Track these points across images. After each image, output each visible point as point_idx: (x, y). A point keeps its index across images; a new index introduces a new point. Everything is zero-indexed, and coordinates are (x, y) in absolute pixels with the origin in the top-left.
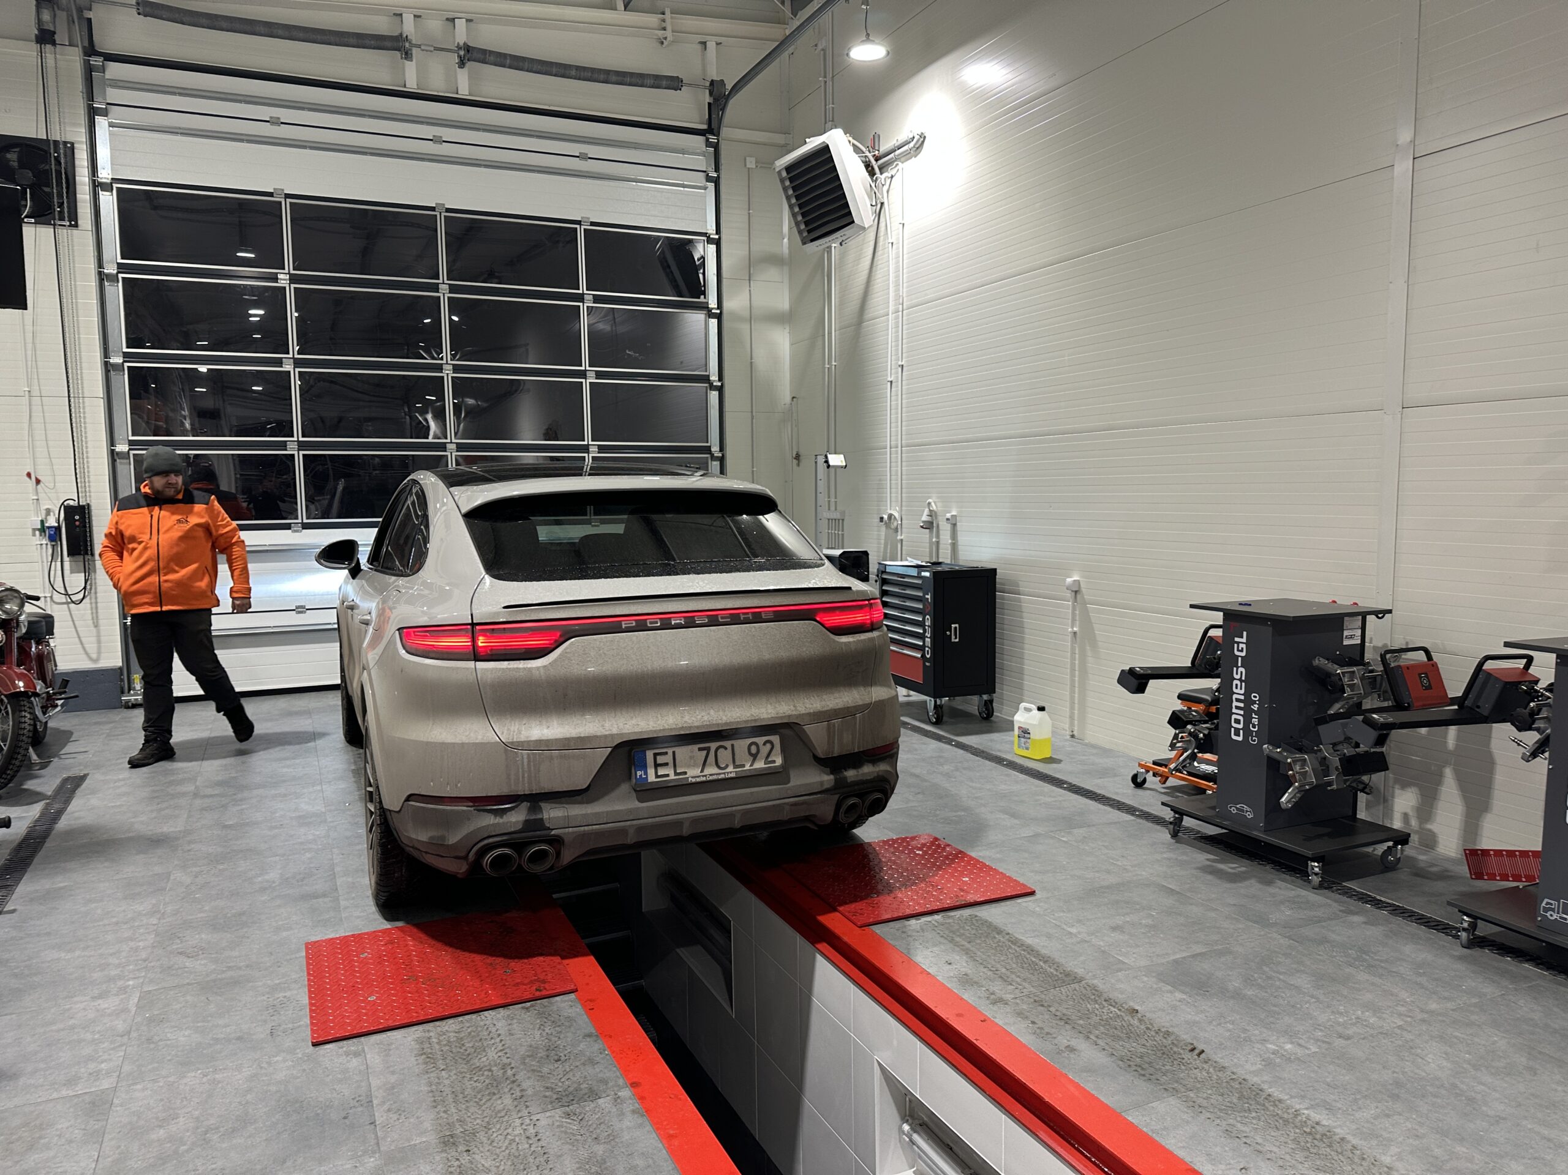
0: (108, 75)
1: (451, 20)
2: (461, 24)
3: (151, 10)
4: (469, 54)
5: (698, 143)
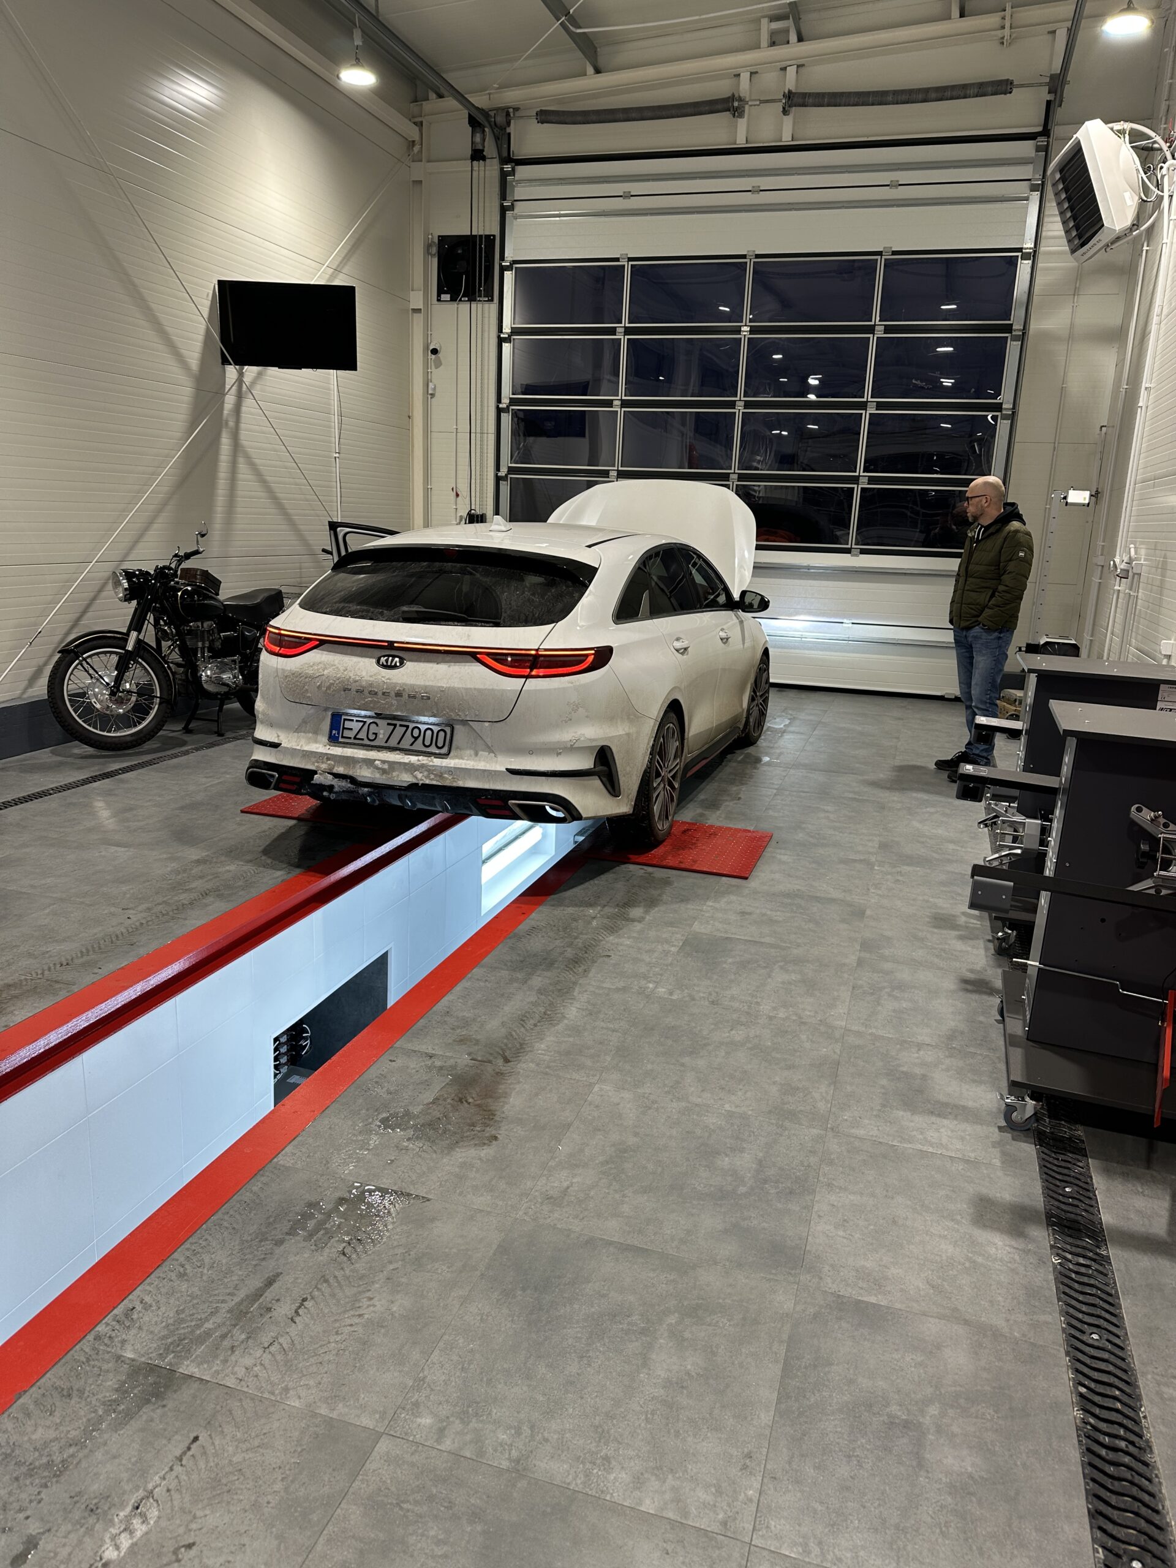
0: (518, 176)
1: (784, 69)
2: (791, 71)
3: (545, 117)
4: (793, 101)
5: (1026, 148)
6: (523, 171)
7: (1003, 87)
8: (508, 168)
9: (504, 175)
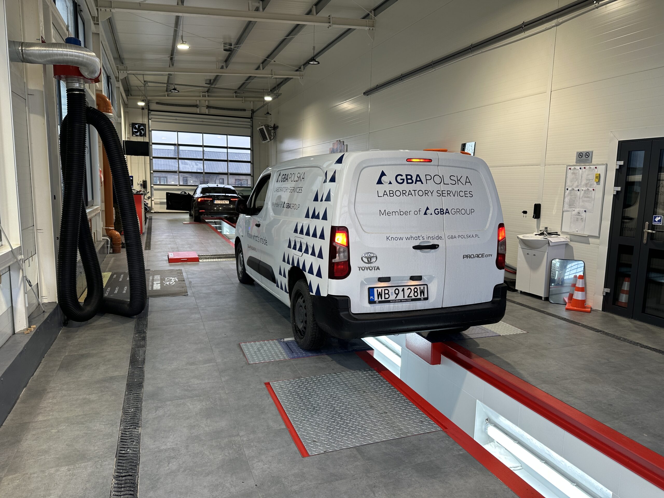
0: (151, 113)
1: (205, 101)
2: (207, 102)
3: (158, 103)
4: (208, 107)
5: (249, 120)
6: (152, 113)
7: (244, 110)
8: (150, 111)
9: (149, 113)
